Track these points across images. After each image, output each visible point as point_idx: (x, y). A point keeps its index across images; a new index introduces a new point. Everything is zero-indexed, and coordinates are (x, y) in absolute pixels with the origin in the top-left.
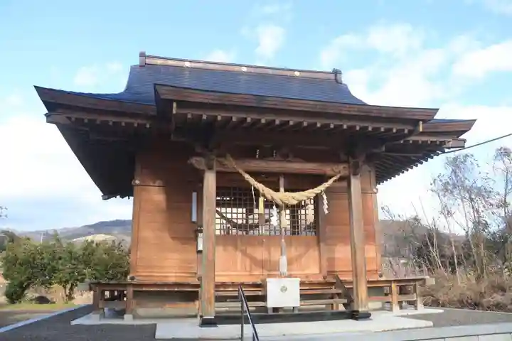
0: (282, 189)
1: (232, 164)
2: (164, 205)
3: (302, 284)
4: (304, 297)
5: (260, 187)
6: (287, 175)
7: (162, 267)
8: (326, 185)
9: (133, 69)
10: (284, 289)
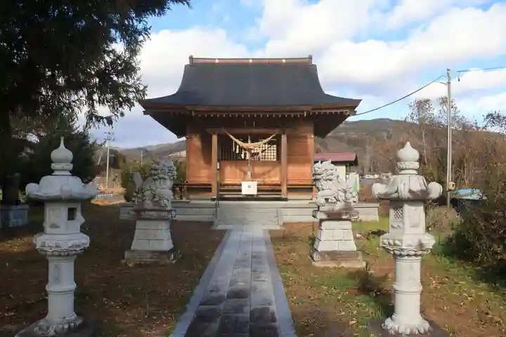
0: (249, 141)
1: (224, 131)
2: (200, 147)
3: (258, 185)
4: (258, 191)
5: (237, 141)
6: (251, 134)
7: (200, 177)
8: (269, 139)
9: (186, 66)
10: (249, 187)
